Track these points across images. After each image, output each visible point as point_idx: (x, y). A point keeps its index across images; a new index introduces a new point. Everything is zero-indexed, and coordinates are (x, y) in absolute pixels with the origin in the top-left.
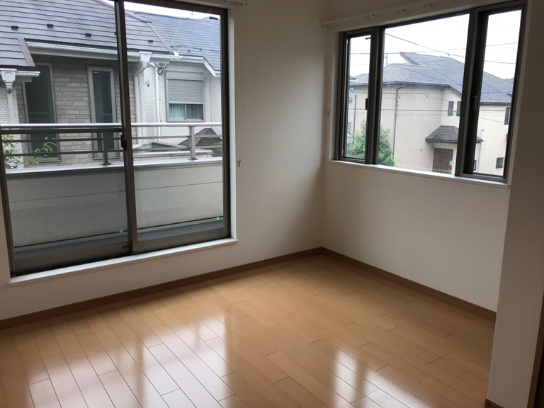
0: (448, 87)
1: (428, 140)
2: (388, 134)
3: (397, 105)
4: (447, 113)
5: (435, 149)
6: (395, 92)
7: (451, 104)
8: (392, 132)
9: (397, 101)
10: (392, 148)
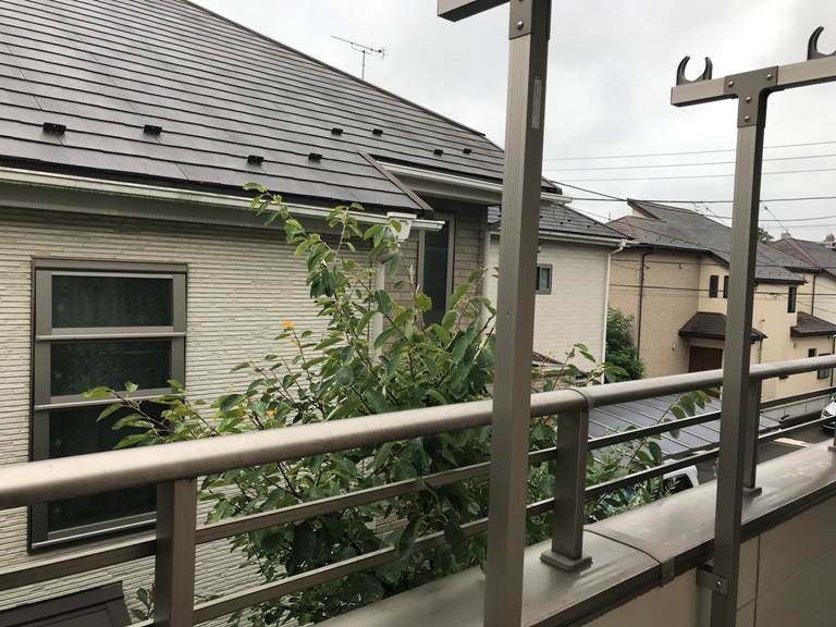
0: (709, 254)
1: (681, 334)
2: (631, 323)
3: (642, 280)
4: (707, 293)
5: (691, 347)
6: (640, 259)
7: (714, 280)
8: (636, 320)
9: (643, 274)
10: (636, 345)
